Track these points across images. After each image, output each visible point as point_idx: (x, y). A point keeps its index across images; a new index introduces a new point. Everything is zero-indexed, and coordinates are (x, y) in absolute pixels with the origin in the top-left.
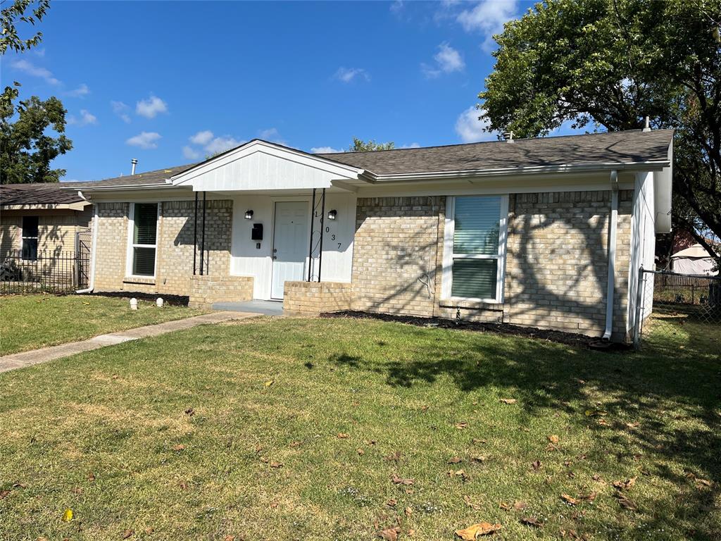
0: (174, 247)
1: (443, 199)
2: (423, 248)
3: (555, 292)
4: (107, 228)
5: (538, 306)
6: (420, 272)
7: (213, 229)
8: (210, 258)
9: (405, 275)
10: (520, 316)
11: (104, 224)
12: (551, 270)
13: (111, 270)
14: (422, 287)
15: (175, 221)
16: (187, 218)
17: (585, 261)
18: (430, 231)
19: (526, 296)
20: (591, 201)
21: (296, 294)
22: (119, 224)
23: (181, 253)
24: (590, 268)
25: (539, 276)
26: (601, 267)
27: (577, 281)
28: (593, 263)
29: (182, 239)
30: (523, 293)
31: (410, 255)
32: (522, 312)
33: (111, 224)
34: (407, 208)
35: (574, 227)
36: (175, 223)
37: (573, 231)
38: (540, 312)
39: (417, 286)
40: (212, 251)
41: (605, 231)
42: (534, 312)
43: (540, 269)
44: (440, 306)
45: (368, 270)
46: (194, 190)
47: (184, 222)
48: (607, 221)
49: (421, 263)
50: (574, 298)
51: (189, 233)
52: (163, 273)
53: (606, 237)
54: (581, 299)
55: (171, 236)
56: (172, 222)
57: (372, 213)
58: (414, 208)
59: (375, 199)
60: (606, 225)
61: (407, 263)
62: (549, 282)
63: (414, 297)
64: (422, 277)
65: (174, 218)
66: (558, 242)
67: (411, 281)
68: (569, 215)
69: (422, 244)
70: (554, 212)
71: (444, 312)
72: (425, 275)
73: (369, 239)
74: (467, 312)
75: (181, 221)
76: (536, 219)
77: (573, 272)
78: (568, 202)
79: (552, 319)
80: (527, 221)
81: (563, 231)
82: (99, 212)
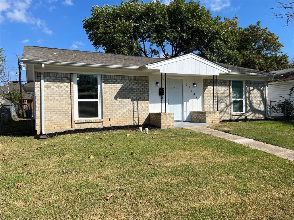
0: (114, 100)
1: (230, 81)
2: (226, 97)
3: (256, 108)
4: (53, 89)
5: (253, 112)
6: (225, 105)
7: (139, 91)
8: (139, 105)
9: (221, 107)
10: (250, 116)
11: (50, 87)
12: (255, 102)
13: (61, 117)
14: (226, 110)
15: (114, 86)
16: (122, 85)
17: (261, 100)
18: (227, 91)
19: (250, 110)
20: (261, 84)
21: (211, 117)
22: (65, 87)
23: (120, 103)
24: (262, 101)
25: (253, 104)
26: (264, 101)
27: (260, 105)
28: (263, 100)
29: (120, 96)
30: (250, 109)
31: (222, 100)
32: (250, 115)
33: (56, 87)
34: (220, 84)
35: (259, 90)
36: (114, 87)
37: (258, 92)
38: (254, 114)
39: (225, 110)
40: (140, 102)
41: (264, 92)
42: (253, 114)
43: (253, 102)
44: (232, 116)
45: (209, 105)
46: (161, 72)
47: (120, 87)
48: (264, 89)
49: (225, 102)
50: (260, 109)
51: (125, 93)
52: (108, 115)
53: (264, 93)
54: (261, 110)
55: (112, 94)
56: (112, 87)
57: (209, 85)
58: (222, 84)
59: (210, 79)
60: (264, 90)
61: (222, 102)
62: (255, 106)
63: (224, 114)
64: (226, 106)
65: (113, 85)
66: (256, 94)
67: (223, 108)
68: (258, 87)
69: (225, 96)
70: (255, 86)
71: (233, 117)
72: (227, 106)
73: (209, 94)
74: (238, 116)
75: (119, 86)
76: (251, 88)
77: (259, 103)
78: (257, 83)
79: (256, 116)
80: (249, 88)
81: (257, 91)
82: (44, 78)
